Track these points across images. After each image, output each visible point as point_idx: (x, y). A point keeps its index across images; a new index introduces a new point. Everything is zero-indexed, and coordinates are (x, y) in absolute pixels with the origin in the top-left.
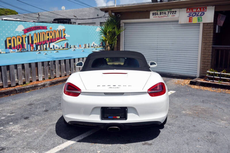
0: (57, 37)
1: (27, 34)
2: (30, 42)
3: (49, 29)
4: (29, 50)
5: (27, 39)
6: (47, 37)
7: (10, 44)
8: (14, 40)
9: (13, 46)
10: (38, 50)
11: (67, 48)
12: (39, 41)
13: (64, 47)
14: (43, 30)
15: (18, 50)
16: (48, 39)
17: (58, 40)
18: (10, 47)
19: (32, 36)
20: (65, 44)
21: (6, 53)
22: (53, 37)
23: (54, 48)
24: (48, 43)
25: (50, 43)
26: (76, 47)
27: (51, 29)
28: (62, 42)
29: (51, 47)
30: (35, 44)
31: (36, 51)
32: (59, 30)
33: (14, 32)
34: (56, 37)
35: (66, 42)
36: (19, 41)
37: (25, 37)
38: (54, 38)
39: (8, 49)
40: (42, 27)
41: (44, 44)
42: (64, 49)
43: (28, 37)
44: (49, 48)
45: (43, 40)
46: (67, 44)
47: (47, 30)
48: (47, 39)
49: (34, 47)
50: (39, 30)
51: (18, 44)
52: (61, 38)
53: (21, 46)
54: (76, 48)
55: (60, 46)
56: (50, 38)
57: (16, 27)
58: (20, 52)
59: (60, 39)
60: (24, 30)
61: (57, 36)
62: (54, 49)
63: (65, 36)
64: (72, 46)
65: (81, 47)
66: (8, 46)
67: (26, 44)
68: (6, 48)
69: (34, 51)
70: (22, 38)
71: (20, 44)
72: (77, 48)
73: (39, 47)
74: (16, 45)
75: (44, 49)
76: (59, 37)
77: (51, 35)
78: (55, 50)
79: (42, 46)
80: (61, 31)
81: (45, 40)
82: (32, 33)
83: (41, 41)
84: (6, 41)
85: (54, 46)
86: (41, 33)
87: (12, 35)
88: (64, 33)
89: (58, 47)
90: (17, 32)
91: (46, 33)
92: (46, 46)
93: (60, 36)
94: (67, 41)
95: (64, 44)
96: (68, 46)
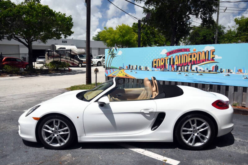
0: (202, 59)
1: (169, 57)
2: (172, 63)
3: (192, 51)
4: (170, 70)
5: (168, 61)
6: (190, 59)
7: (155, 64)
8: (158, 61)
9: (157, 66)
10: (178, 71)
11: (215, 71)
12: (180, 63)
13: (212, 70)
14: (185, 53)
15: (161, 69)
16: (191, 61)
17: (203, 62)
18: (155, 67)
19: (174, 58)
20: (213, 67)
21: (152, 71)
22: (196, 59)
23: (197, 70)
24: (190, 65)
25: (193, 65)
26: (232, 71)
27: (195, 50)
28: (208, 65)
29: (193, 69)
30: (176, 65)
31: (176, 71)
32: (205, 51)
33: (159, 55)
34: (200, 59)
35: (215, 65)
36: (162, 62)
37: (168, 59)
38: (198, 59)
39: (153, 68)
40: (184, 49)
41: (186, 66)
42: (211, 72)
43: (170, 59)
44: (190, 70)
45: (184, 62)
46: (217, 68)
47: (190, 52)
48: (189, 61)
49: (175, 67)
50: (181, 53)
51: (161, 65)
52: (208, 60)
53: (163, 66)
54: (231, 73)
55: (206, 68)
56: (193, 60)
57: (161, 51)
58: (162, 71)
59: (206, 61)
60: (167, 53)
61: (203, 57)
62: (196, 72)
63: (214, 57)
64: (224, 70)
65: (243, 73)
66: (154, 66)
67: (167, 64)
68: (153, 67)
69: (175, 71)
70: (165, 60)
71: (163, 64)
72: (233, 73)
73: (179, 68)
74: (159, 65)
75: (185, 70)
76: (204, 58)
77: (194, 57)
78: (198, 72)
79: (182, 67)
80: (208, 52)
81: (187, 61)
82: (174, 55)
83: (182, 62)
84: (153, 62)
85: (197, 68)
86: (183, 55)
87: (157, 57)
88: (213, 54)
89: (202, 69)
90: (161, 55)
91: (188, 55)
92: (188, 67)
93: (207, 58)
94: (216, 63)
95: (211, 66)
96: (217, 69)
